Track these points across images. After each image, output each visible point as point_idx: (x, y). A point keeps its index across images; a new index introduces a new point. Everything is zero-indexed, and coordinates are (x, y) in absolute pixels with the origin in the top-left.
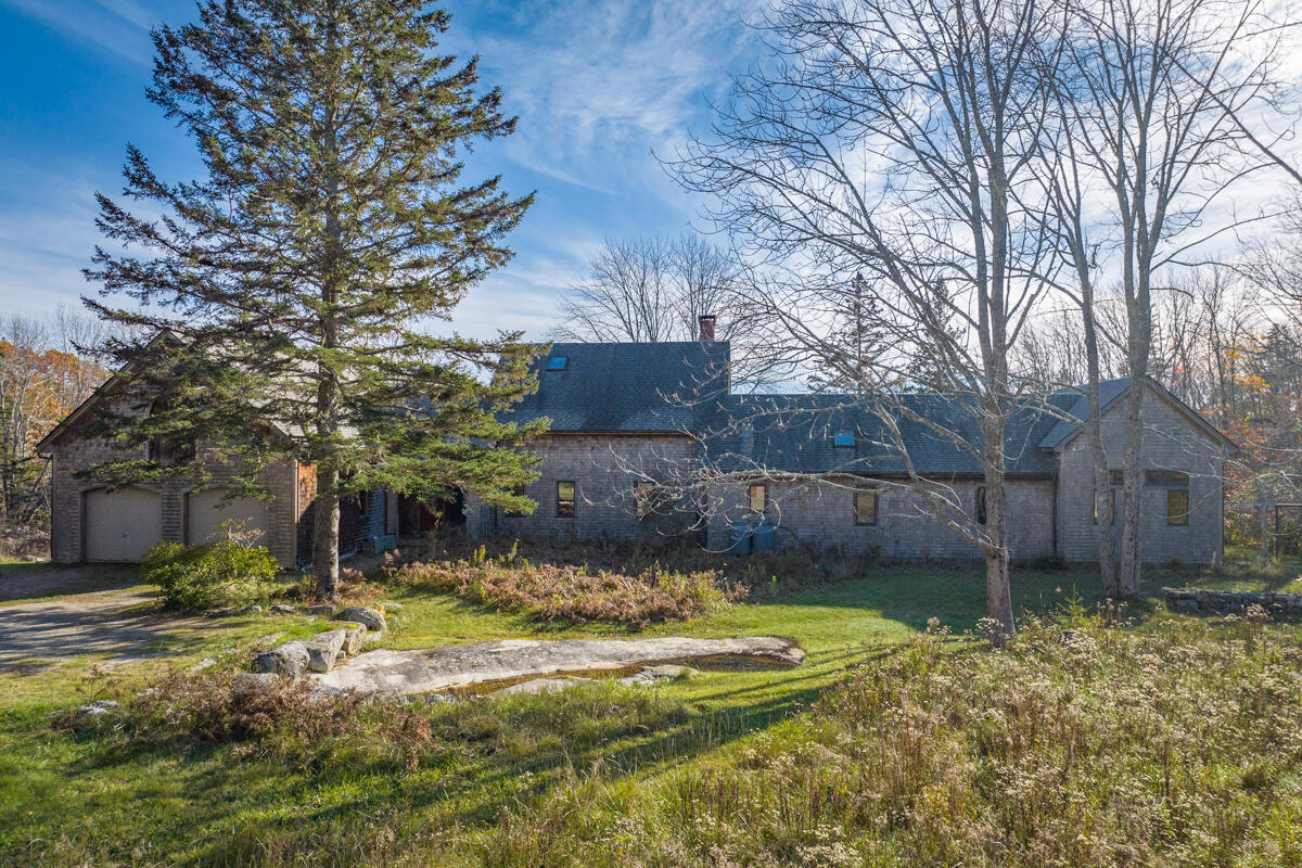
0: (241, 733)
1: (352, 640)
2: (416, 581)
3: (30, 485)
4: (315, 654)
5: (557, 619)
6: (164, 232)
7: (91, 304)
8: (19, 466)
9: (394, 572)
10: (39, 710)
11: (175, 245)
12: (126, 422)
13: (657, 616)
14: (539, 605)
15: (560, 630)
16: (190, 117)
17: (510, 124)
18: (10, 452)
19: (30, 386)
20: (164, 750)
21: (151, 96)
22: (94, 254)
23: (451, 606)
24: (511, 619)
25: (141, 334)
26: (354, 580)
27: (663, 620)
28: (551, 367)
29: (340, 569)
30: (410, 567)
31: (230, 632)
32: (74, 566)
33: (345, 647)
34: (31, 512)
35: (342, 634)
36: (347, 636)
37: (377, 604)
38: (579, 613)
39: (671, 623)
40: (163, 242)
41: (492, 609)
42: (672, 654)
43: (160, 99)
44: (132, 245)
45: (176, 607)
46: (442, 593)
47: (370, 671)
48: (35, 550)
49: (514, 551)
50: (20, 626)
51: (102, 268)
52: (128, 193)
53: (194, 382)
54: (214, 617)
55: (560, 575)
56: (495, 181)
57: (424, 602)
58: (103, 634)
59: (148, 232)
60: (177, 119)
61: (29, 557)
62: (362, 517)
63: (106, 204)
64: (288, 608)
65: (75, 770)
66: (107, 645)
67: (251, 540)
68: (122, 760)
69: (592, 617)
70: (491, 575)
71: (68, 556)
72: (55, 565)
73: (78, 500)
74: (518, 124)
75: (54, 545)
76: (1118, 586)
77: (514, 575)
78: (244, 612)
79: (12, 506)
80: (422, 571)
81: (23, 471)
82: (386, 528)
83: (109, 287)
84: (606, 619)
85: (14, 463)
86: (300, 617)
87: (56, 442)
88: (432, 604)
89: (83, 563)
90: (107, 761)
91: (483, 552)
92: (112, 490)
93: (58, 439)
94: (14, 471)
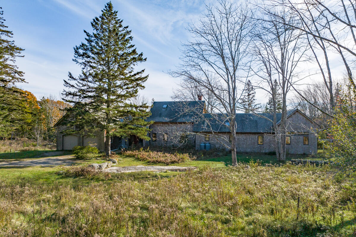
0: (82, 175)
1: (109, 164)
2: (127, 155)
3: (53, 133)
4: (100, 166)
5: (152, 162)
6: (76, 86)
7: (63, 99)
8: (51, 129)
9: (123, 153)
10: (53, 172)
11: (78, 88)
12: (70, 122)
13: (173, 162)
14: (150, 160)
15: (153, 164)
16: (81, 63)
17: (145, 59)
18: (49, 126)
19: (53, 110)
20: (71, 177)
21: (73, 60)
22: (63, 91)
23: (133, 160)
24: (144, 162)
25: (72, 105)
26: (113, 154)
27: (174, 163)
28: (163, 107)
29: (111, 152)
30: (126, 151)
31: (87, 162)
32: (61, 151)
33: (107, 166)
34: (54, 139)
35: (107, 163)
36: (108, 164)
37: (116, 158)
38: (157, 161)
39: (176, 164)
40: (76, 88)
41: (140, 160)
42: (170, 169)
43: (75, 61)
44: (70, 88)
45: (78, 158)
46: (132, 157)
47: (111, 170)
48: (54, 148)
49: (148, 148)
50: (51, 161)
51: (65, 93)
52: (69, 80)
53: (80, 116)
54: (85, 160)
55: (157, 154)
56: (144, 70)
57: (128, 159)
58: (65, 162)
59: (73, 86)
60: (78, 64)
61: (53, 149)
62: (120, 141)
63: (65, 81)
64: (99, 159)
65: (58, 179)
66: (65, 164)
67: (94, 146)
68: (64, 178)
69: (160, 162)
70: (143, 154)
71: (60, 149)
72: (57, 151)
73: (62, 137)
74: (147, 59)
75: (57, 147)
76: (280, 158)
77: (147, 154)
78: (90, 159)
79: (49, 138)
80: (129, 152)
81: (52, 130)
82: (126, 143)
83: (66, 96)
84: (162, 163)
85: (50, 128)
86: (100, 160)
87: (57, 125)
88: (129, 159)
89: (63, 150)
90: (62, 178)
91: (142, 149)
92: (66, 136)
93: (58, 125)
94: (50, 130)
